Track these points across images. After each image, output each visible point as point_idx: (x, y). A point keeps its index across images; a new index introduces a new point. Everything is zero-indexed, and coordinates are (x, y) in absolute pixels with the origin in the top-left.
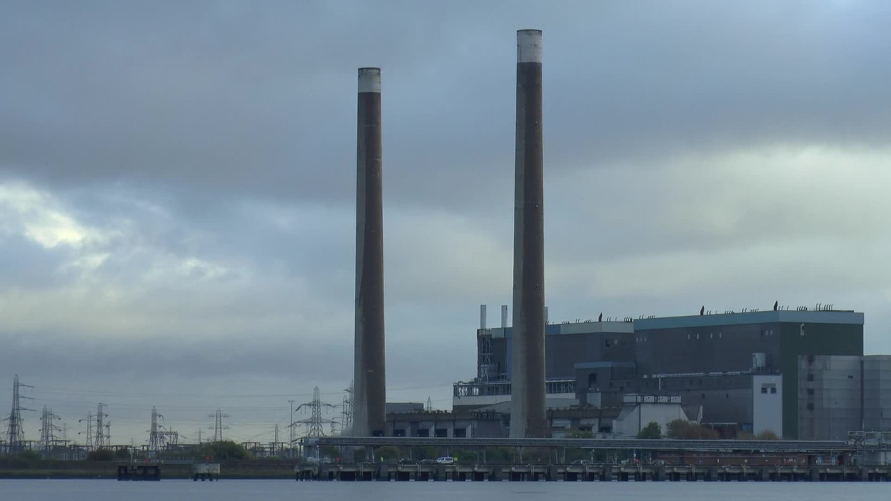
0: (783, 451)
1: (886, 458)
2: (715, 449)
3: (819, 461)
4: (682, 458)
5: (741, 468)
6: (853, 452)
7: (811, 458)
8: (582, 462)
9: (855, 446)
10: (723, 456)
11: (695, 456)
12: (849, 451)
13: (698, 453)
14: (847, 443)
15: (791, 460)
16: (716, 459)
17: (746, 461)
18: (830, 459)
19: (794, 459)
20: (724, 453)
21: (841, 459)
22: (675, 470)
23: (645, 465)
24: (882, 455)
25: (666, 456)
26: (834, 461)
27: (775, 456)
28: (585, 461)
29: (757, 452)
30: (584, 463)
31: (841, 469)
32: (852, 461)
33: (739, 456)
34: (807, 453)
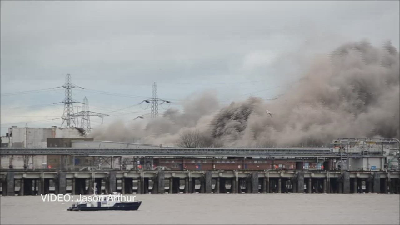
0: (273, 158)
1: (368, 164)
2: (211, 156)
3: (306, 166)
4: (182, 165)
5: (234, 173)
6: (338, 159)
7: (299, 164)
8: (89, 168)
9: (339, 153)
10: (218, 162)
11: (193, 162)
12: (334, 158)
13: (196, 159)
14: (332, 150)
15: (280, 166)
16: (213, 164)
17: (239, 167)
18: (315, 165)
19: (283, 164)
20: (219, 159)
21: (327, 165)
22: (174, 175)
23: (147, 170)
24: (365, 161)
25: (167, 162)
26: (320, 167)
27: (266, 163)
28: (92, 167)
29: (250, 159)
30: (91, 169)
31: (325, 174)
32: (337, 167)
33: (233, 162)
34: (295, 159)
